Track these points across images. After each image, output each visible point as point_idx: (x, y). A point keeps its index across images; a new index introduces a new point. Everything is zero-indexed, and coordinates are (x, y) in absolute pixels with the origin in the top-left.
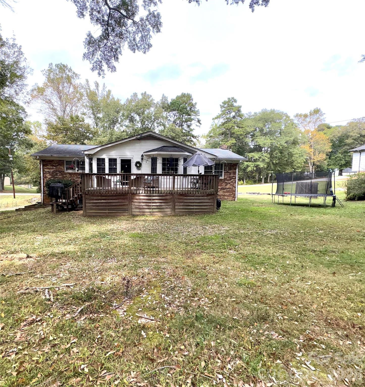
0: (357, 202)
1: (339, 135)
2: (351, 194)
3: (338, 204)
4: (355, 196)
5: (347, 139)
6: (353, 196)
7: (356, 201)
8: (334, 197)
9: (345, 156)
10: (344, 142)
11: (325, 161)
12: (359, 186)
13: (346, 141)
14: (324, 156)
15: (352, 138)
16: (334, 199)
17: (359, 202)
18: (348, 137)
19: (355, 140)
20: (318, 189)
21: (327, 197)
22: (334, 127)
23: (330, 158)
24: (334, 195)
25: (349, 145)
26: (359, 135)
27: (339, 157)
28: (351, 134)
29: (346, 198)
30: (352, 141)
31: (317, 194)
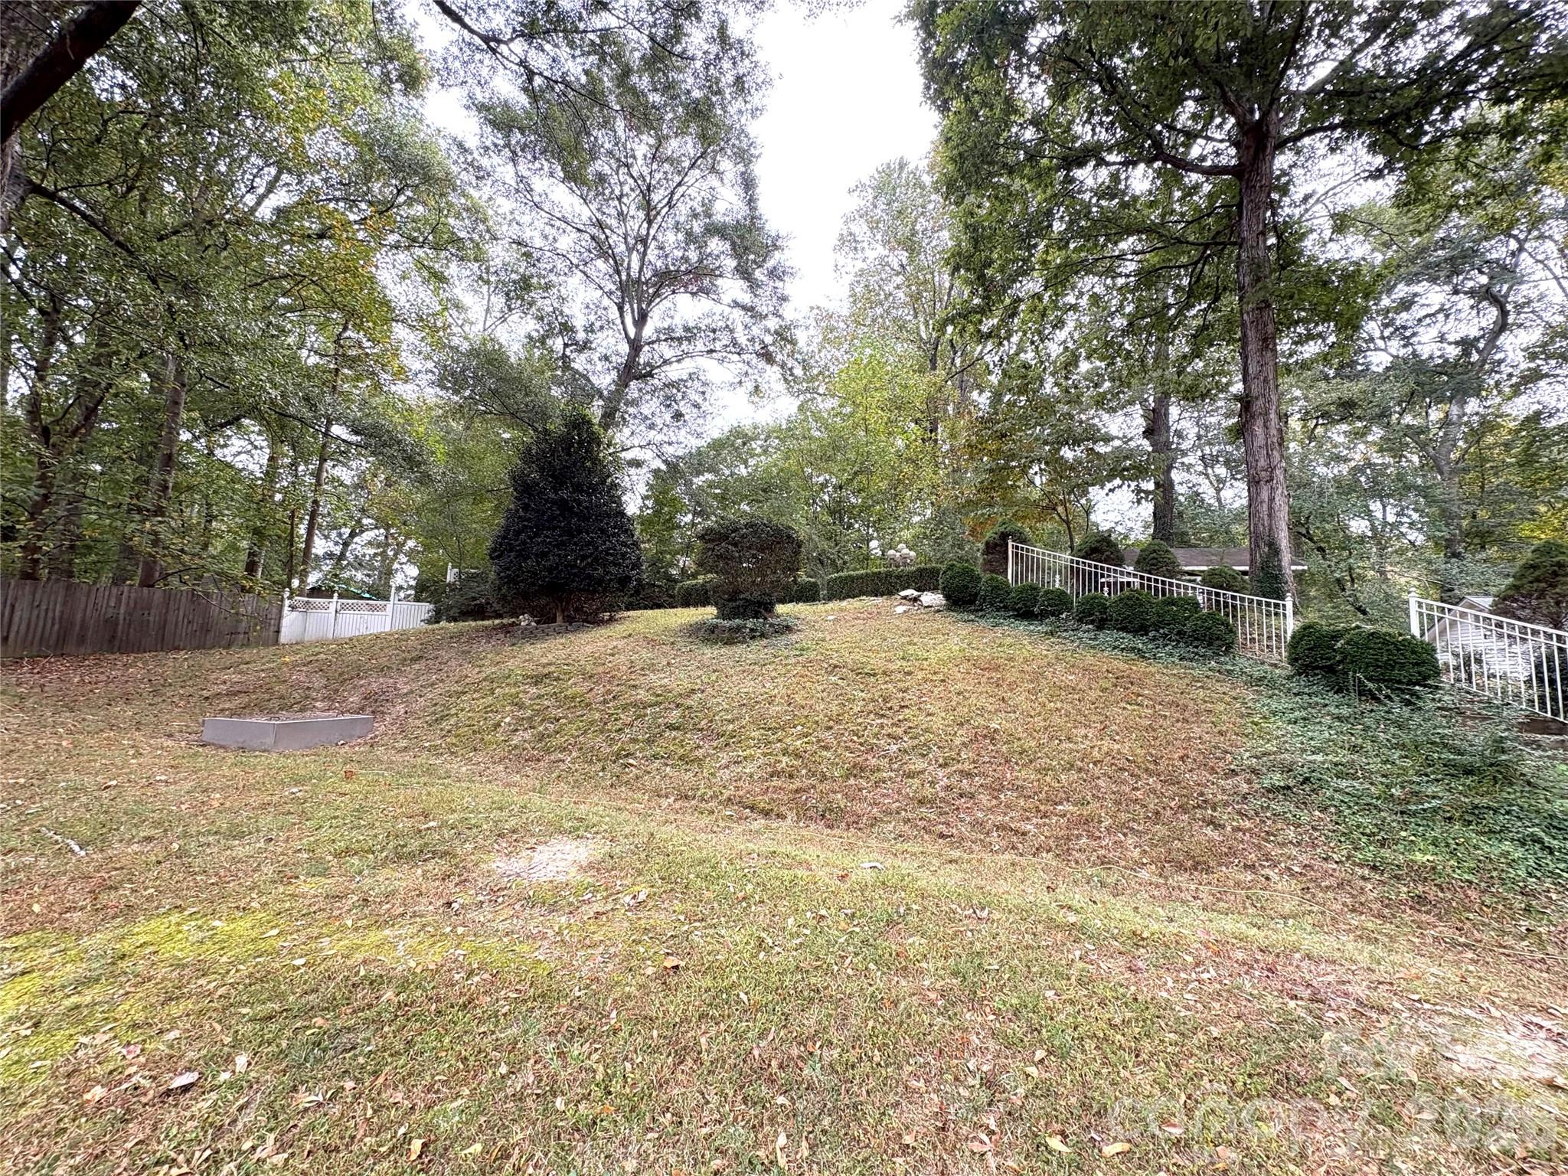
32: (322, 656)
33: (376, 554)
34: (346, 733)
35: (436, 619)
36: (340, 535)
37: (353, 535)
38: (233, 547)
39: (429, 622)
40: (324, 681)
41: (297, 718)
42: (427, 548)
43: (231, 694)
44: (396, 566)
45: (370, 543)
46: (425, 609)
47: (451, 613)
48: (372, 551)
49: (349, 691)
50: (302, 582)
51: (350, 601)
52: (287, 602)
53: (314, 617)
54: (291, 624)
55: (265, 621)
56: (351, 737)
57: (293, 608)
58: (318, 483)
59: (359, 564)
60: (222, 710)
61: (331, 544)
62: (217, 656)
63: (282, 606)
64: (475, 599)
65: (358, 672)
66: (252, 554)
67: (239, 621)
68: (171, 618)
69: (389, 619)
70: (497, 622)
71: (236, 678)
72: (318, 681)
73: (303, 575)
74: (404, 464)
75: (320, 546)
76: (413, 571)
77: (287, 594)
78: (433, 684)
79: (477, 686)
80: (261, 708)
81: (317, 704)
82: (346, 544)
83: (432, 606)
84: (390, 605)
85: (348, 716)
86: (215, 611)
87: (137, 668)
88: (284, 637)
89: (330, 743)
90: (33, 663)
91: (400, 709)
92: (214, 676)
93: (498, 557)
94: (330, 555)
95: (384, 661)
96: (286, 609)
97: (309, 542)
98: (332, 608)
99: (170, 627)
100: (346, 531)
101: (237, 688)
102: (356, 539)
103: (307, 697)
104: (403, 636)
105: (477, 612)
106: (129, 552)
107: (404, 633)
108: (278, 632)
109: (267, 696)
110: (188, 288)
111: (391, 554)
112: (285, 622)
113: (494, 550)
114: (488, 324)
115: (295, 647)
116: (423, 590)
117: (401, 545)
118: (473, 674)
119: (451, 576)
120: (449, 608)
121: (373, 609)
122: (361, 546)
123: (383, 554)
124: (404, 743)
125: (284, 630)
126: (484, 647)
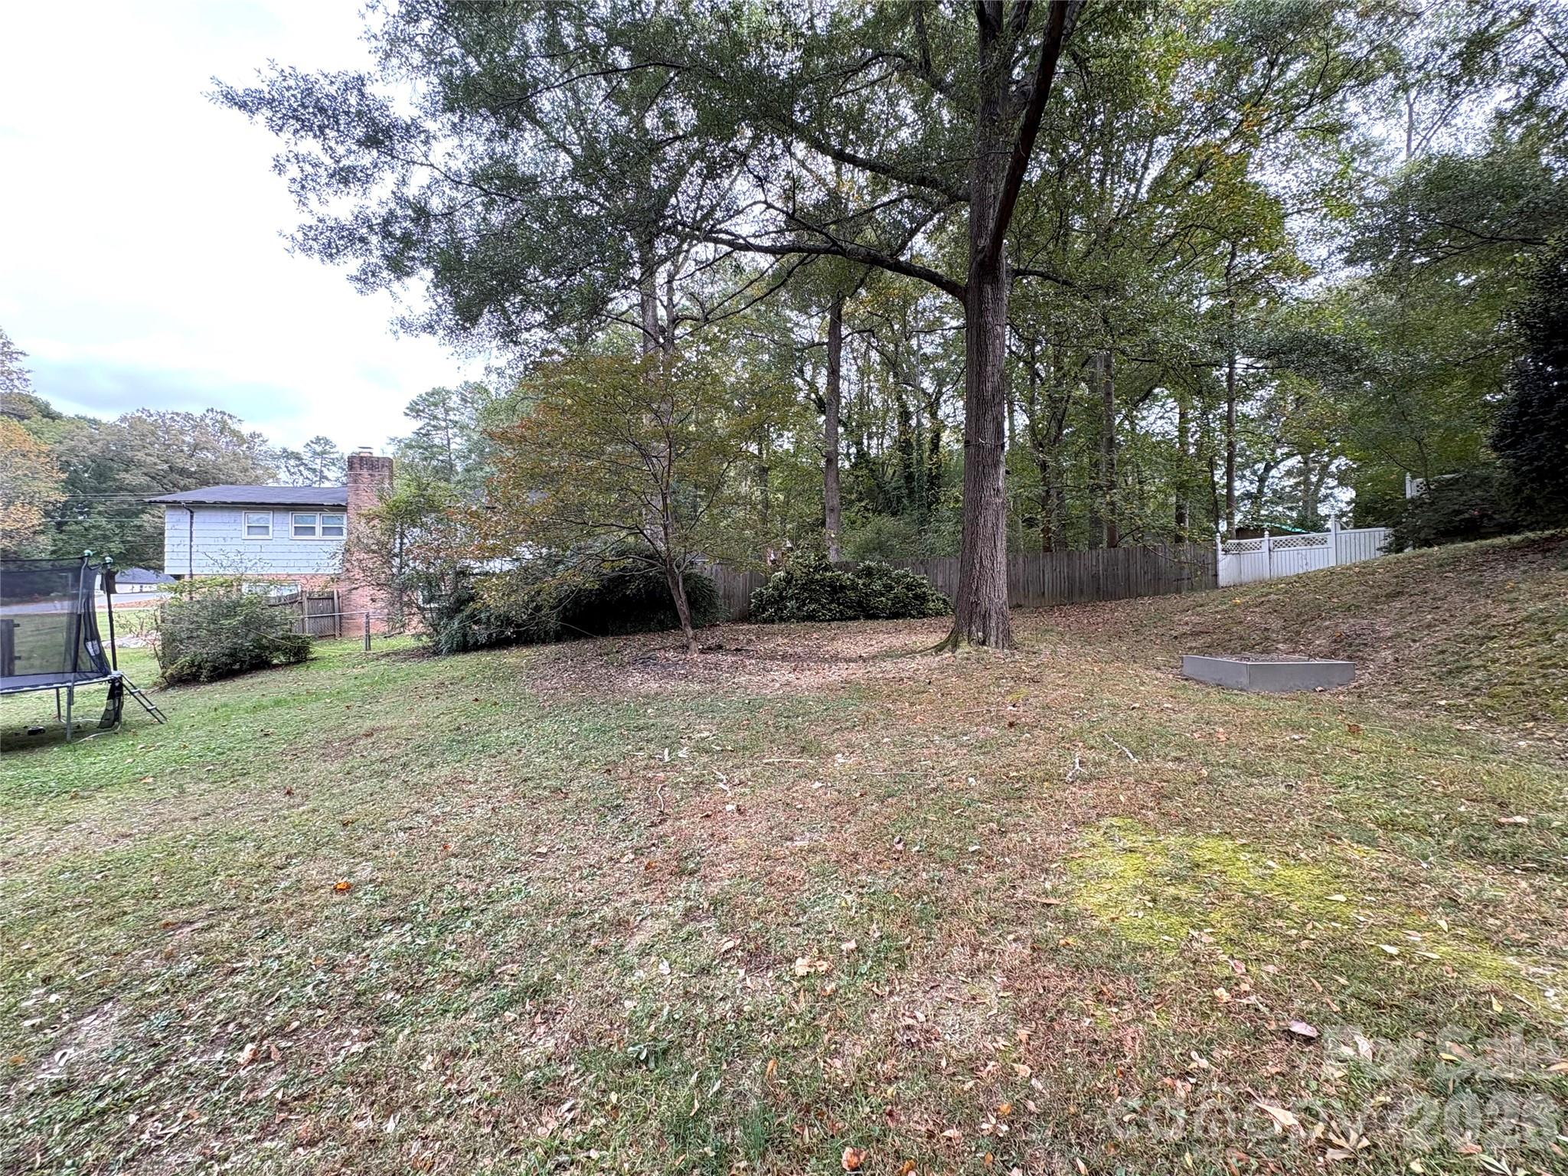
0: (209, 687)
1: (93, 450)
2: (181, 660)
3: (135, 712)
4: (200, 667)
5: (127, 471)
6: (192, 664)
7: (203, 683)
8: (113, 681)
9: (121, 526)
10: (115, 480)
11: (41, 538)
12: (212, 627)
13: (123, 475)
14: (35, 518)
15: (145, 470)
16: (116, 691)
17: (217, 686)
18: (128, 464)
19: (153, 478)
20: (19, 649)
21: (76, 689)
22: (70, 420)
23: (59, 526)
24: (114, 674)
25: (132, 490)
26: (166, 467)
27: (97, 527)
28: (140, 455)
29: (163, 676)
30: (144, 480)
31: (11, 674)
32: (1273, 597)
33: (1298, 484)
34: (1322, 679)
35: (1397, 545)
36: (1254, 473)
37: (1268, 468)
38: (1164, 505)
39: (1388, 550)
40: (1281, 623)
41: (1264, 661)
42: (1365, 463)
43: (1195, 634)
44: (1323, 491)
45: (1289, 473)
46: (1378, 536)
47: (1422, 536)
48: (1292, 481)
49: (1313, 633)
50: (1229, 524)
51: (1283, 538)
52: (1220, 546)
53: (1247, 558)
54: (1227, 567)
55: (1204, 567)
56: (1330, 683)
57: (1226, 551)
58: (1230, 424)
59: (1279, 497)
60: (1190, 648)
61: (1247, 483)
62: (1173, 599)
63: (1216, 551)
64: (1458, 512)
65: (1318, 613)
66: (1179, 508)
67: (1182, 568)
68: (1132, 571)
69: (1332, 552)
70: (1516, 538)
71: (1196, 619)
72: (1275, 623)
73: (1230, 517)
74: (1337, 366)
75: (1240, 487)
76: (1349, 494)
77: (1218, 540)
78: (1429, 626)
79: (1515, 630)
80: (1224, 647)
81: (1280, 646)
82: (1262, 480)
83: (1390, 531)
84: (1330, 537)
85: (1318, 661)
86: (1162, 562)
87: (1120, 612)
88: (1223, 580)
89: (1307, 688)
90: (1060, 610)
91: (1387, 655)
92: (1176, 618)
93: (1508, 447)
94: (1248, 495)
95: (1348, 599)
96: (1220, 553)
97: (1229, 486)
98: (1265, 548)
99: (1133, 578)
100: (1261, 466)
101: (1198, 629)
102: (1274, 472)
103: (1267, 639)
104: (1365, 570)
105: (1470, 530)
106: (1096, 522)
107: (1365, 565)
108: (1216, 575)
109: (1228, 637)
110: (1110, 290)
111: (1314, 479)
112: (1221, 566)
113: (1501, 437)
114: (1414, 145)
115: (1241, 589)
116: (1364, 514)
117: (1325, 467)
118: (1501, 613)
119: (1411, 490)
120: (1417, 530)
121: (1310, 542)
122: (1280, 478)
123: (1307, 482)
124: (1405, 697)
125: (1221, 573)
126: (1502, 573)
